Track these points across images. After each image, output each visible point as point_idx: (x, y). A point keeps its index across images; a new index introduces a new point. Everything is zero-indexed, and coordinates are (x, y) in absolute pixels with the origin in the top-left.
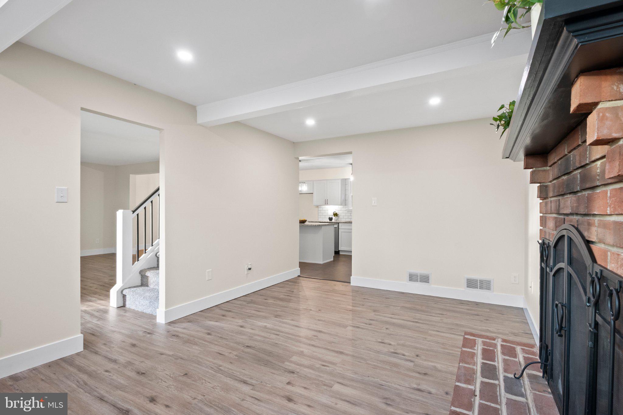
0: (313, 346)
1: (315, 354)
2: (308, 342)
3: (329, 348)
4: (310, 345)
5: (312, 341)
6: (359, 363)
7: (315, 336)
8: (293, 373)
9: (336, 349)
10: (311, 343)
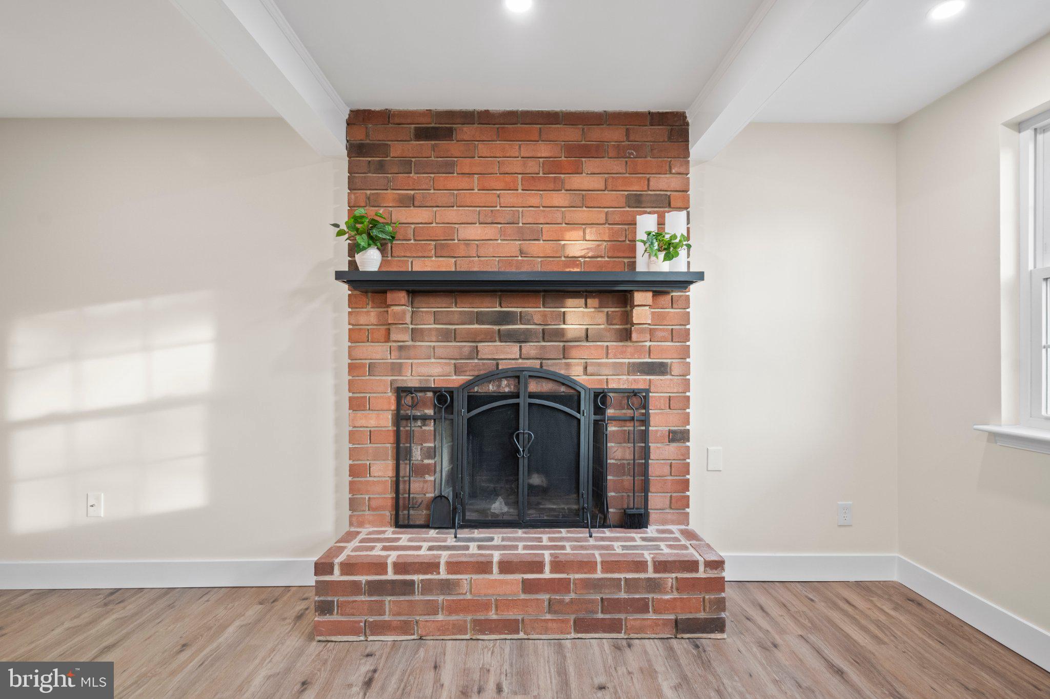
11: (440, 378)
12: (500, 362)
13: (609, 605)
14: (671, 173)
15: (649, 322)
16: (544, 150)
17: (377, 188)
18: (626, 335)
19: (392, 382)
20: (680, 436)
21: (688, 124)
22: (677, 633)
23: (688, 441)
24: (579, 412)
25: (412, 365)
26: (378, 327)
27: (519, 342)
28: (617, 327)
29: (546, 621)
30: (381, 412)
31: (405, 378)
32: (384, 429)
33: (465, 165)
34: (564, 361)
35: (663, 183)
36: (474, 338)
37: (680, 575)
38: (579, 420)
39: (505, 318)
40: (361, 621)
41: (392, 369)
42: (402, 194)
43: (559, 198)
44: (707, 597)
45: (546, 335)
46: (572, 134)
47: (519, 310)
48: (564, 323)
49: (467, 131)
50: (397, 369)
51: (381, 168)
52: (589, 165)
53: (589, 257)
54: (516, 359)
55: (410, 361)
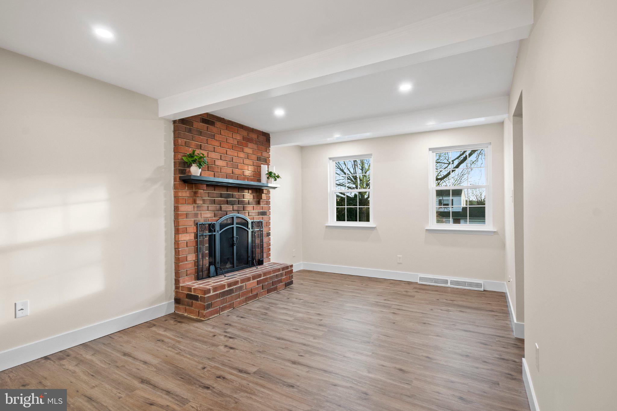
0: (304, 345)
1: (303, 337)
2: (309, 349)
3: (289, 343)
4: (308, 345)
5: (305, 349)
6: (268, 331)
7: (302, 356)
8: (319, 325)
9: (282, 341)
10: (306, 347)
11: (211, 218)
12: (228, 212)
13: (273, 283)
14: (266, 152)
15: (265, 199)
16: (239, 137)
17: (189, 139)
18: (258, 203)
19: (194, 221)
20: (268, 234)
21: (270, 137)
22: (286, 287)
23: (270, 236)
24: (248, 229)
25: (201, 214)
26: (190, 198)
27: (232, 205)
28: (255, 200)
29: (262, 292)
30: (191, 234)
31: (199, 219)
32: (192, 240)
33: (218, 137)
34: (243, 211)
35: (265, 154)
36: (220, 203)
37: (286, 271)
38: (248, 231)
39: (228, 196)
40: (218, 308)
41: (195, 216)
42: (197, 144)
43: (242, 155)
44: (290, 275)
45: (239, 202)
46: (245, 133)
47: (232, 193)
48: (244, 198)
49: (218, 124)
50: (196, 215)
51: (190, 131)
52: (250, 145)
53: (249, 176)
54: (231, 211)
55: (200, 212)
